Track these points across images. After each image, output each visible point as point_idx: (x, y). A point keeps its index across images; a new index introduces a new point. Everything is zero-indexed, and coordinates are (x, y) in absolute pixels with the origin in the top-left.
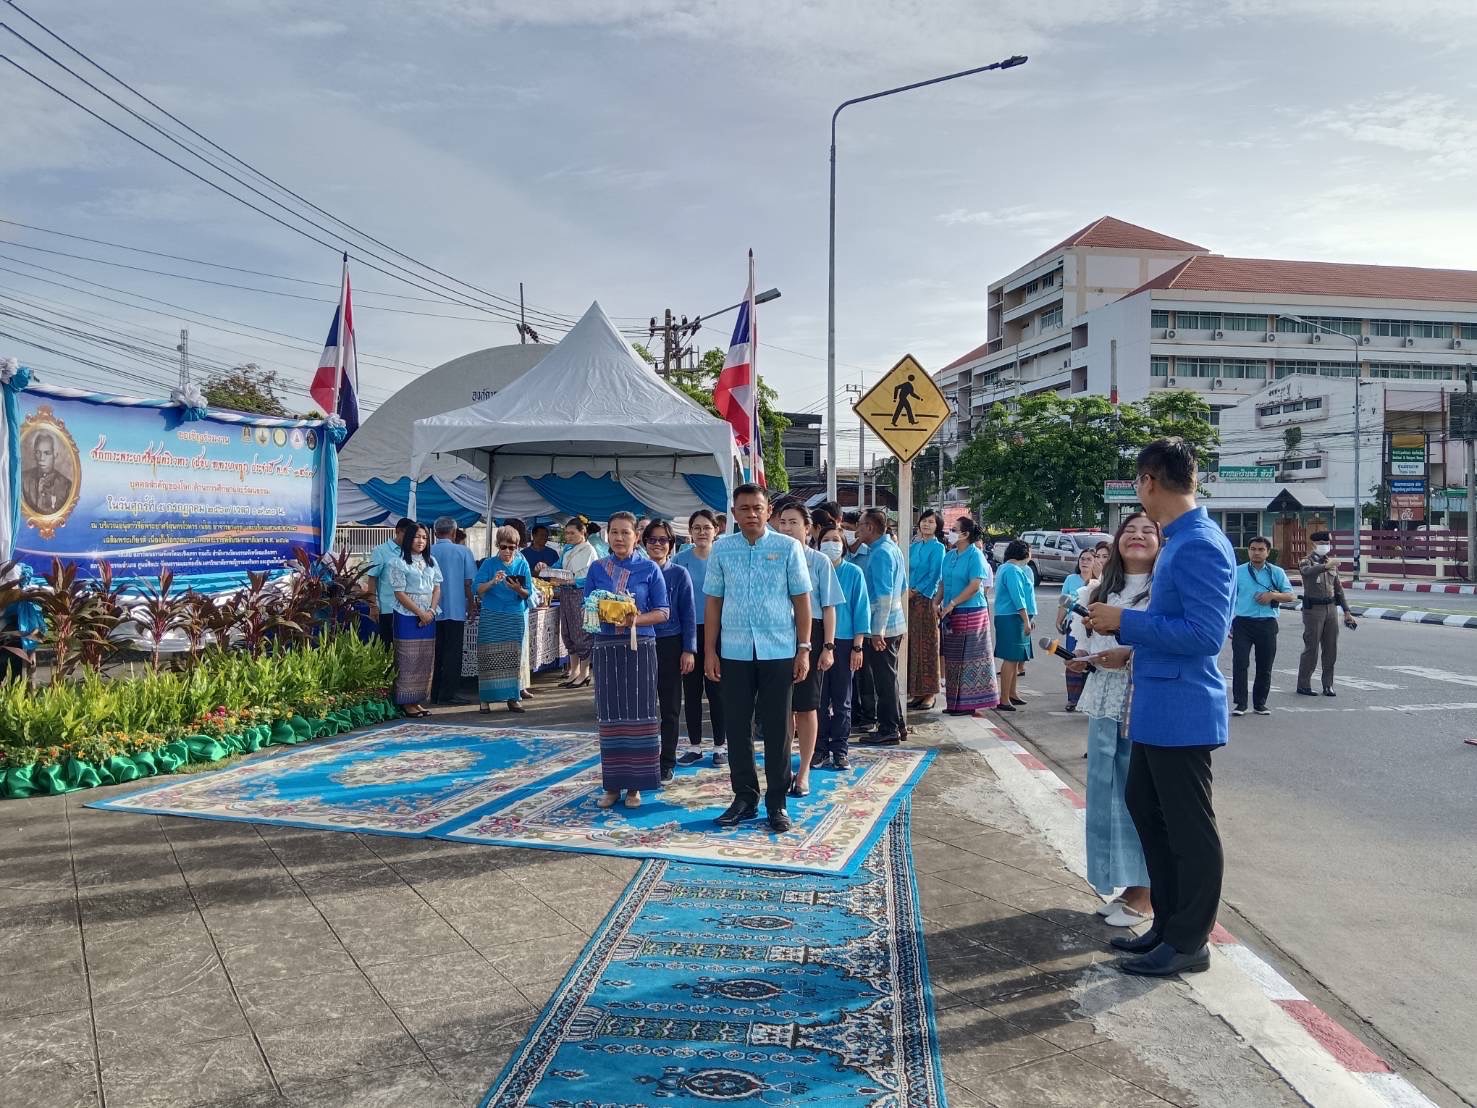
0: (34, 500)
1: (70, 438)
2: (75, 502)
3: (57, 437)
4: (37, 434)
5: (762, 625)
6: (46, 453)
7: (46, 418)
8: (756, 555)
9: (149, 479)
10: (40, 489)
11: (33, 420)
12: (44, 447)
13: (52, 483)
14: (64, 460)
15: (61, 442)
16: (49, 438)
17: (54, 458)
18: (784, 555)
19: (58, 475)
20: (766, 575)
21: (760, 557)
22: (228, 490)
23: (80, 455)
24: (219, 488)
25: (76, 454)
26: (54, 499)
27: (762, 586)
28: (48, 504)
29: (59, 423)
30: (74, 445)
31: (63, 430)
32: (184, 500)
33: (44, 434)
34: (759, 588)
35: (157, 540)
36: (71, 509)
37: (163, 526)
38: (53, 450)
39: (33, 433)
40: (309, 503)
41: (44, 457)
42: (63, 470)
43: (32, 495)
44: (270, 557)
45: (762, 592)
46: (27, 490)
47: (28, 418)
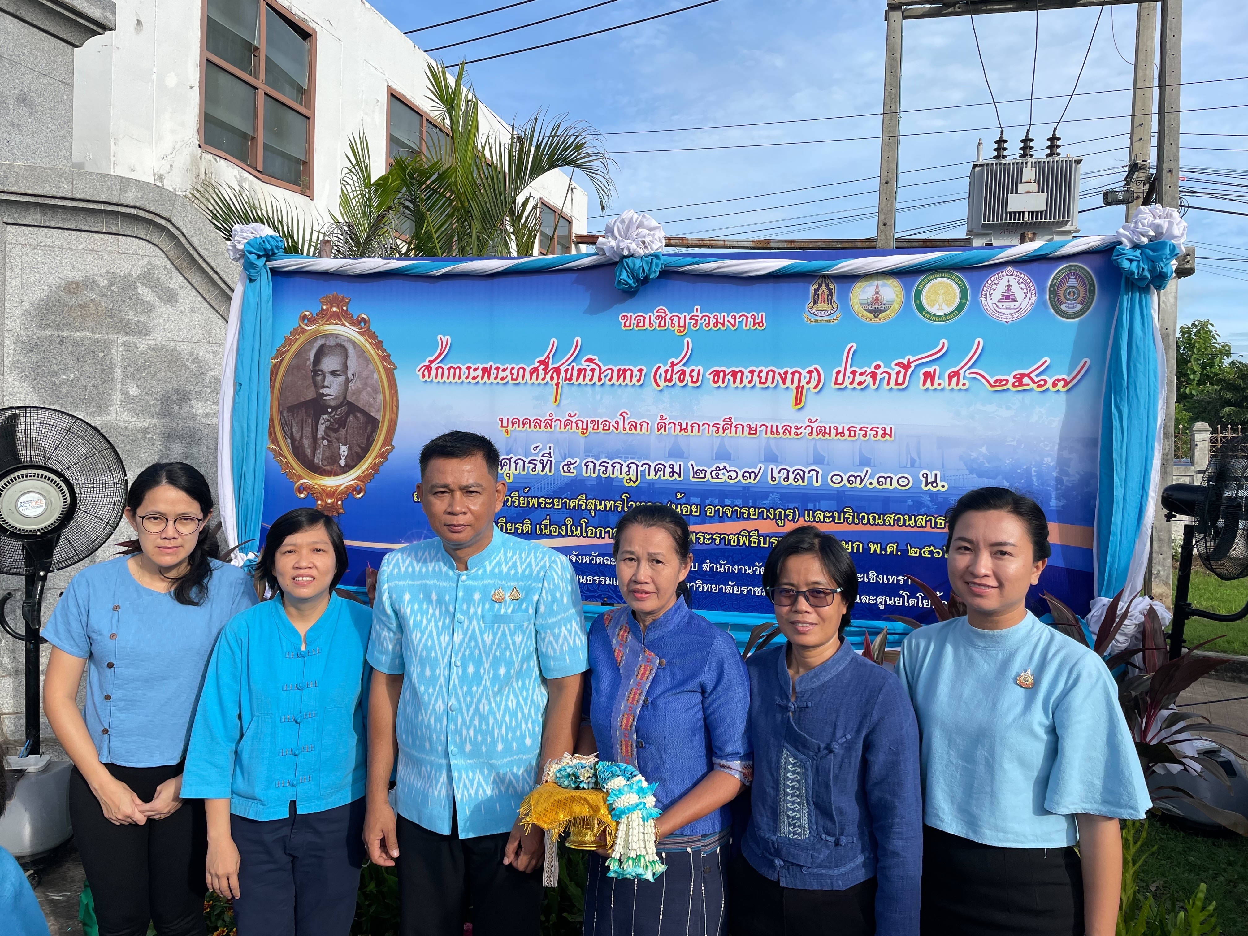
0: (309, 452)
1: (379, 345)
2: (384, 456)
3: (354, 344)
4: (319, 343)
5: (475, 753)
6: (334, 373)
7: (336, 316)
8: (469, 591)
9: (544, 411)
10: (321, 433)
11: (312, 321)
12: (330, 363)
13: (342, 423)
14: (365, 385)
15: (361, 353)
16: (341, 349)
17: (348, 381)
18: (529, 591)
19: (353, 408)
20: (488, 638)
21: (477, 596)
22: (753, 430)
23: (398, 374)
24: (729, 424)
25: (390, 374)
26: (344, 450)
27: (479, 663)
28: (334, 458)
29: (356, 322)
30: (386, 358)
31: (368, 333)
32: (630, 452)
33: (331, 342)
34: (471, 669)
35: (555, 529)
36: (376, 468)
37: (573, 503)
38: (345, 366)
39: (310, 342)
40: (1050, 461)
41: (329, 379)
42: (363, 400)
43: (306, 443)
44: (892, 590)
45: (478, 678)
46: (297, 436)
47: (304, 318)
